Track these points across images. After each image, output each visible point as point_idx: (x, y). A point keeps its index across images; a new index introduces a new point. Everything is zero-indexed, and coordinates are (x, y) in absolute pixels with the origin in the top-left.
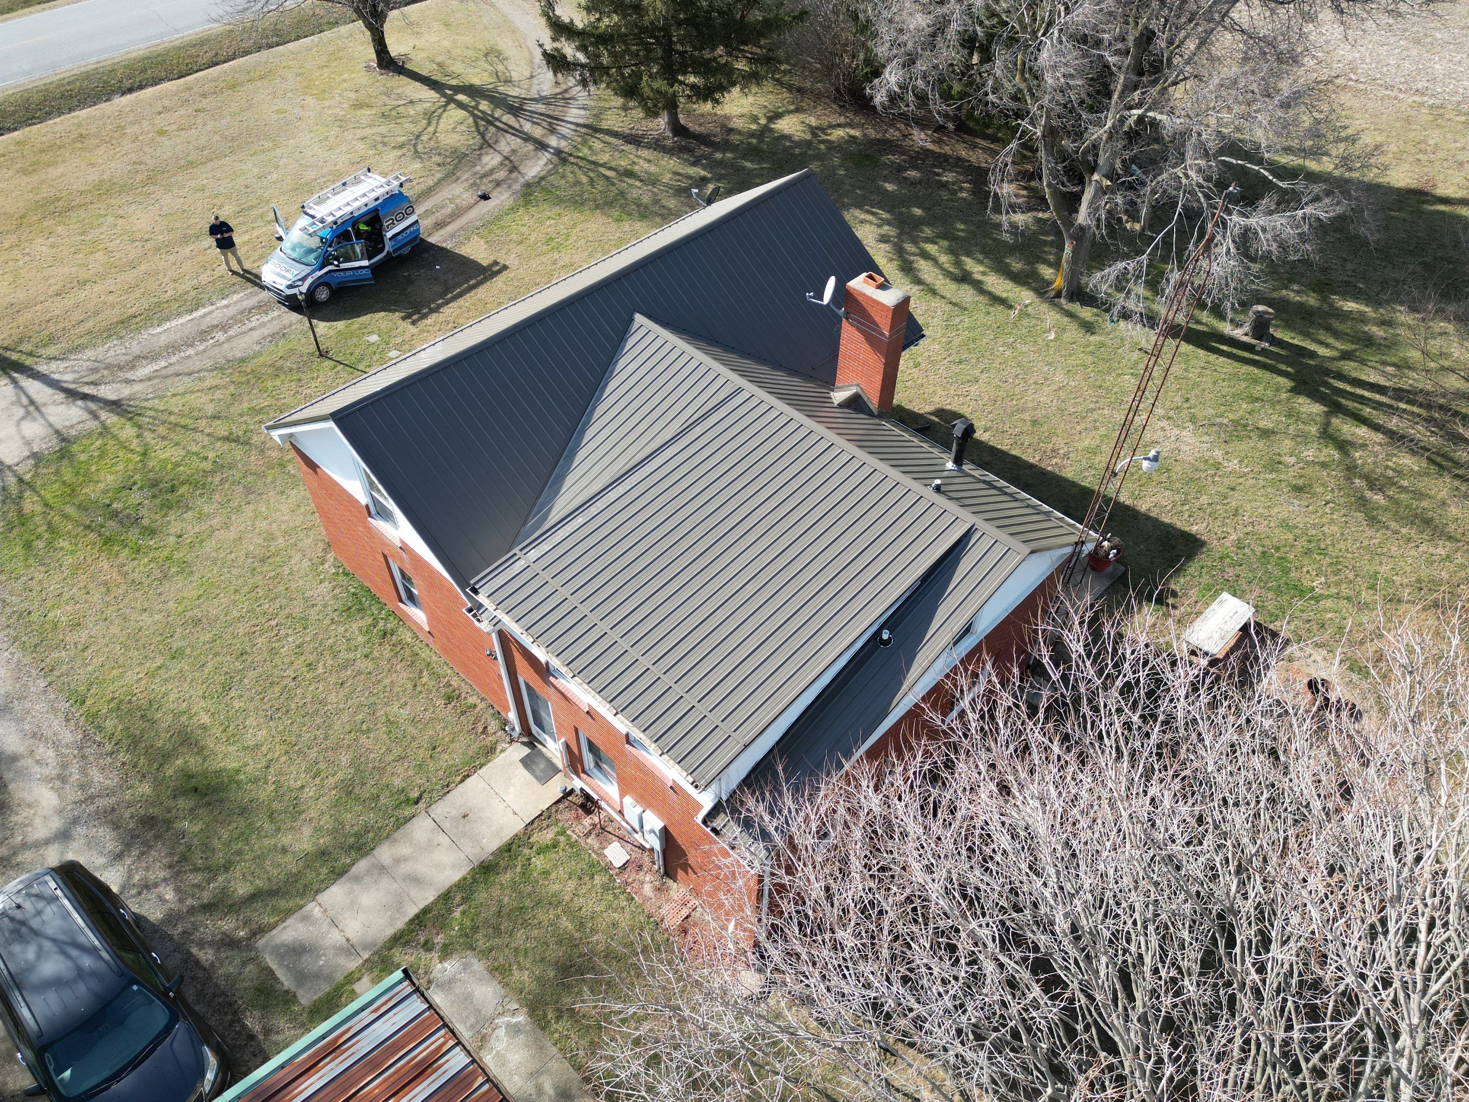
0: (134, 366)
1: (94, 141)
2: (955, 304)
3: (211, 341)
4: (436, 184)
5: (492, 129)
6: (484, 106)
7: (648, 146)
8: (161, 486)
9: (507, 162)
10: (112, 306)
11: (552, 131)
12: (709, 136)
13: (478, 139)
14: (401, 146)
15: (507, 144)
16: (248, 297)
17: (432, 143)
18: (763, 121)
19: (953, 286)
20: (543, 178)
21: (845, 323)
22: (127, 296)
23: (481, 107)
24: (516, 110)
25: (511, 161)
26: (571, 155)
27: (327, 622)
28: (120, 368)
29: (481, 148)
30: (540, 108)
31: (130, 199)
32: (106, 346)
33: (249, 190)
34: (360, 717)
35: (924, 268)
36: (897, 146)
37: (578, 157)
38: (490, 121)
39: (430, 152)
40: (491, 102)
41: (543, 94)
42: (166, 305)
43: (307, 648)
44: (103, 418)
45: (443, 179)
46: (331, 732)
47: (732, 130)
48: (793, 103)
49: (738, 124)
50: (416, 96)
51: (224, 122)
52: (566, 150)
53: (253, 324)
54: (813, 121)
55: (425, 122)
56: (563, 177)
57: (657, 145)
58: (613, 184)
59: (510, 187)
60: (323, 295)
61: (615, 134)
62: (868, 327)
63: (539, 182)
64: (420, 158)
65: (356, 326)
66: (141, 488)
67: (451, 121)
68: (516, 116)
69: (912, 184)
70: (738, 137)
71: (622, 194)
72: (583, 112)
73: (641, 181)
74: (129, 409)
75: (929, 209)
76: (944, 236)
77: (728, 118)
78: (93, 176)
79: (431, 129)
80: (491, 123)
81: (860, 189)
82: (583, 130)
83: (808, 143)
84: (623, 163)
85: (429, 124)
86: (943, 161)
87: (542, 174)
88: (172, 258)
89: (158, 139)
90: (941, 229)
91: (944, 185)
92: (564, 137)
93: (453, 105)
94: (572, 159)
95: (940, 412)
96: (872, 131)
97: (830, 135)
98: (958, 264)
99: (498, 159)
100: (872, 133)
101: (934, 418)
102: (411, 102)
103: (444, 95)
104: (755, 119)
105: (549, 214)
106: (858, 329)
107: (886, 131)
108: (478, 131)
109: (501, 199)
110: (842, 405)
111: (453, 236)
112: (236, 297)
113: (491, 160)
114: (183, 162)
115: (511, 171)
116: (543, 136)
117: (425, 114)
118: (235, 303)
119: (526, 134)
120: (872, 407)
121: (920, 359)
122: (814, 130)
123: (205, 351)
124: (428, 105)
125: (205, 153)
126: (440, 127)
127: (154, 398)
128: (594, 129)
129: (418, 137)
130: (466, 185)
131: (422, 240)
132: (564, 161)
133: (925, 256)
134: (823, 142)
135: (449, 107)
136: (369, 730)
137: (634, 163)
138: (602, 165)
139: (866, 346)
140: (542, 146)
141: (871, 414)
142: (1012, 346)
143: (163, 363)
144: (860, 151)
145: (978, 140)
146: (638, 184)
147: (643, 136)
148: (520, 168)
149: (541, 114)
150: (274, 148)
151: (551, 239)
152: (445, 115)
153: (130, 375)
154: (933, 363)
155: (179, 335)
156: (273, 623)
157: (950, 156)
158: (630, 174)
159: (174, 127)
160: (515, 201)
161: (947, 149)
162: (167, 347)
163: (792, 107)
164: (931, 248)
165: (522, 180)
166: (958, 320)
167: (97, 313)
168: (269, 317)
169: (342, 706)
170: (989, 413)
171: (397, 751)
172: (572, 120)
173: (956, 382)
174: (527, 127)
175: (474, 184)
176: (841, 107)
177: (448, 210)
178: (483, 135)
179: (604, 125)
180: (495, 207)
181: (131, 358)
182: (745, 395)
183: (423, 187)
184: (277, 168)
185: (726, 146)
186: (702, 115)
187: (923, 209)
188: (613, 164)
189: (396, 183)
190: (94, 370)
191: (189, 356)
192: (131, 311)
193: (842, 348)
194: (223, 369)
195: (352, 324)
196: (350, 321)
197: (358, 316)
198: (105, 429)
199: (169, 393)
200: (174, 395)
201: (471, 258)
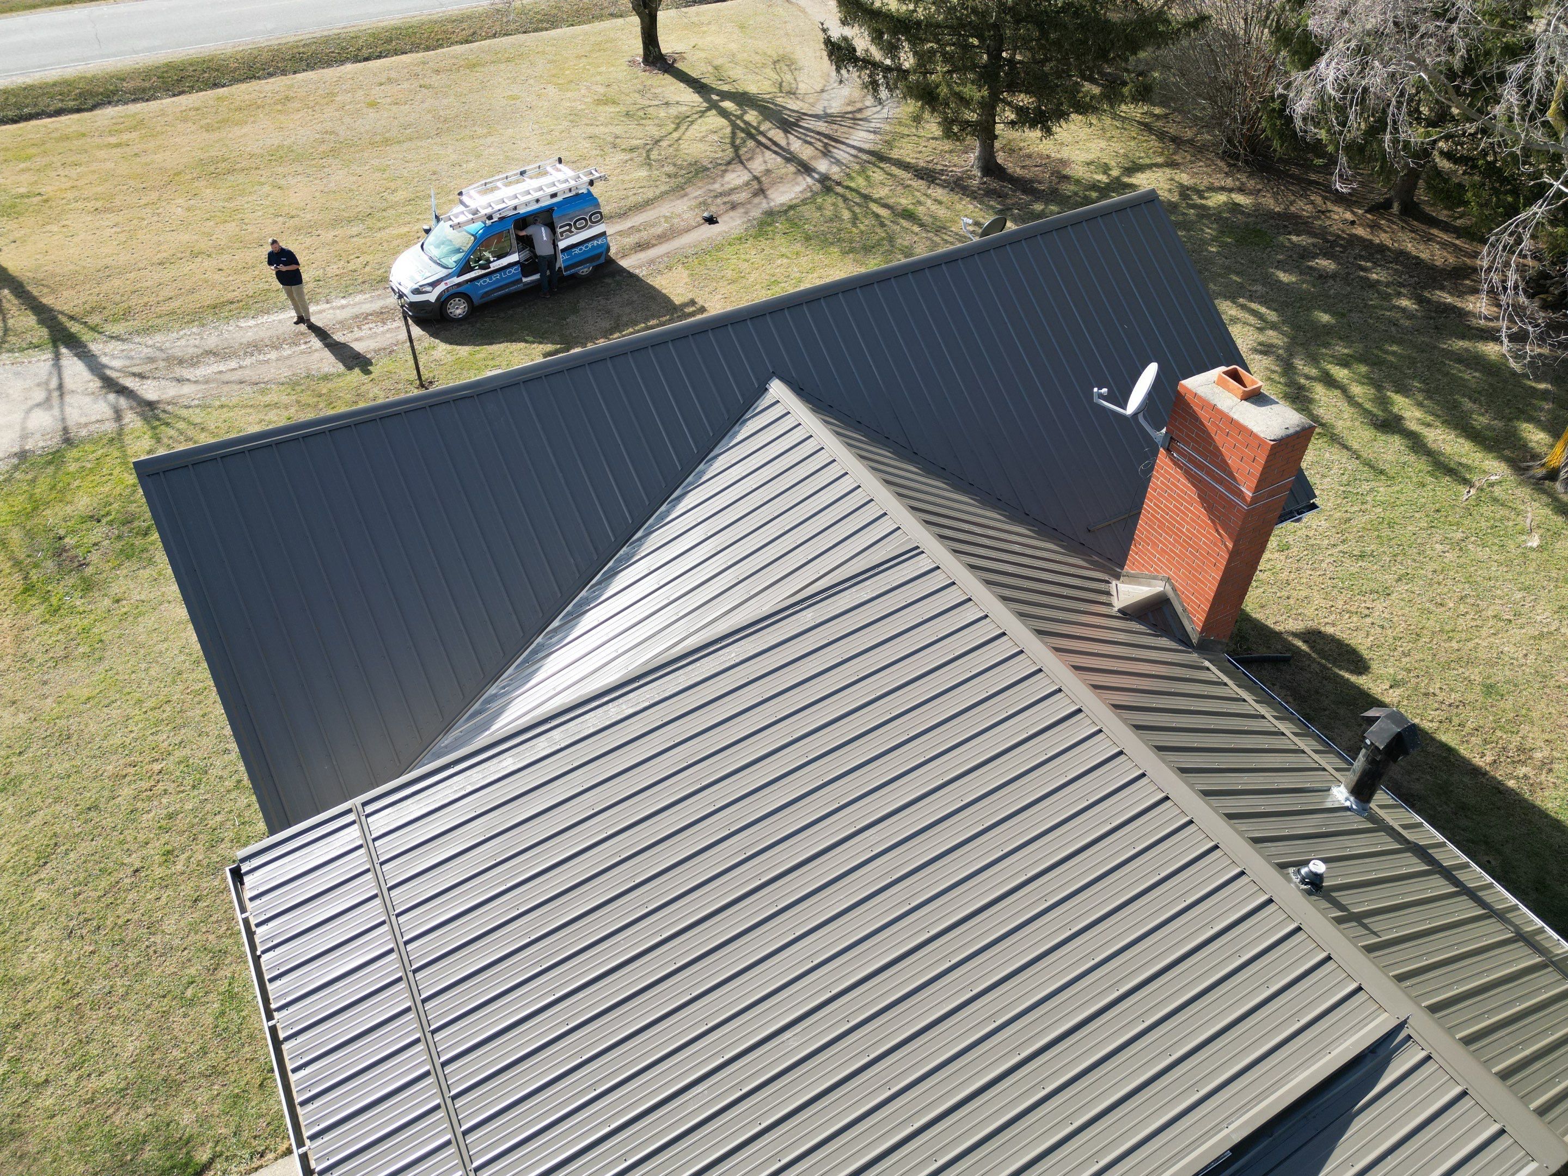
0: (198, 362)
1: (296, 105)
2: (1369, 464)
3: (303, 347)
4: (656, 199)
5: (751, 144)
6: (752, 116)
7: (945, 185)
8: (136, 524)
9: (755, 183)
10: (213, 286)
11: (826, 153)
12: (1031, 181)
13: (730, 153)
14: (632, 150)
15: (763, 162)
16: (373, 299)
17: (671, 150)
18: (1115, 173)
19: (1367, 433)
20: (792, 207)
21: (1162, 456)
22: (235, 277)
23: (747, 118)
24: (788, 125)
25: (760, 182)
26: (839, 184)
27: (229, 784)
28: (181, 362)
29: (729, 163)
30: (821, 126)
31: (300, 169)
32: (181, 333)
33: (434, 177)
34: (193, 971)
35: (1323, 397)
36: (1306, 223)
37: (847, 187)
38: (751, 133)
39: (661, 163)
40: (761, 113)
41: (829, 111)
42: (273, 295)
43: (181, 823)
44: (126, 421)
45: (666, 193)
46: (138, 986)
47: (1066, 178)
48: (1162, 154)
49: (1078, 171)
50: (673, 98)
51: (445, 102)
52: (836, 177)
53: (362, 334)
54: (1184, 178)
55: (673, 126)
56: (820, 208)
57: (958, 185)
58: (882, 225)
59: (746, 213)
60: (458, 309)
61: (906, 166)
62: (1210, 473)
63: (786, 212)
64: (650, 165)
65: (481, 356)
66: (110, 523)
67: (704, 129)
68: (786, 132)
69: (1321, 276)
70: (1072, 188)
71: (891, 239)
72: (872, 136)
73: (922, 225)
74: (162, 415)
75: (1343, 315)
76: (1362, 359)
77: (1064, 162)
78: (274, 140)
79: (676, 135)
80: (751, 136)
81: (1237, 274)
82: (865, 157)
83: (1174, 207)
84: (905, 202)
85: (676, 130)
86: (1377, 253)
87: (794, 202)
88: (308, 241)
89: (365, 110)
90: (1359, 347)
91: (1373, 285)
92: (838, 162)
93: (714, 112)
94: (839, 189)
95: (1313, 636)
96: (1272, 201)
97: (1206, 198)
98: (1383, 402)
99: (746, 177)
100: (1269, 202)
101: (1300, 644)
102: (667, 103)
103: (708, 100)
104: (1106, 169)
105: (783, 250)
106: (1188, 474)
107: (1292, 203)
108: (733, 144)
109: (731, 224)
110: (1127, 613)
111: (652, 262)
112: (359, 298)
113: (737, 177)
114: (378, 138)
115: (755, 195)
116: (814, 158)
117: (677, 117)
118: (355, 305)
119: (790, 153)
120: (1188, 627)
121: (1290, 539)
122: (1184, 191)
123: (289, 357)
124: (685, 108)
125: (407, 131)
126: (688, 134)
127: (197, 406)
128: (879, 157)
129: (657, 142)
130: (693, 203)
131: (610, 262)
132: (828, 190)
133: (1329, 381)
134: (1194, 206)
135: (709, 113)
136: (191, 1003)
137: (920, 203)
138: (875, 201)
139: (1198, 510)
140: (805, 168)
141: (1183, 639)
142: (1459, 546)
143: (233, 364)
144: (1247, 224)
145: (1435, 231)
146: (916, 229)
147: (942, 172)
148: (768, 192)
149: (819, 133)
150: (490, 134)
151: (777, 282)
152: (700, 121)
153: (187, 373)
154: (1313, 549)
155: (269, 333)
156: (157, 767)
157: (1388, 249)
158: (909, 215)
159: (389, 100)
160: (746, 230)
161: (1383, 238)
162: (249, 344)
163: (1160, 160)
164: (1341, 373)
165: (765, 206)
166: (1365, 487)
167: (192, 291)
168: (386, 328)
169: (177, 942)
170: (1405, 655)
171: (216, 1056)
172: (855, 143)
173: (1350, 588)
174: (796, 145)
175: (704, 203)
176: (1229, 165)
177: (659, 230)
178: (736, 149)
179: (895, 154)
180: (720, 233)
181: (200, 351)
182: (922, 564)
183: (639, 199)
184: (479, 156)
185: (1053, 195)
186: (1029, 156)
187: (1333, 314)
188: (891, 201)
189: (586, 179)
190: (151, 360)
191: (267, 361)
192: (230, 296)
193: (1148, 504)
194: (297, 384)
195: (479, 352)
196: (477, 348)
197: (491, 344)
198: (120, 435)
199: (218, 403)
200: (222, 406)
201: (664, 291)
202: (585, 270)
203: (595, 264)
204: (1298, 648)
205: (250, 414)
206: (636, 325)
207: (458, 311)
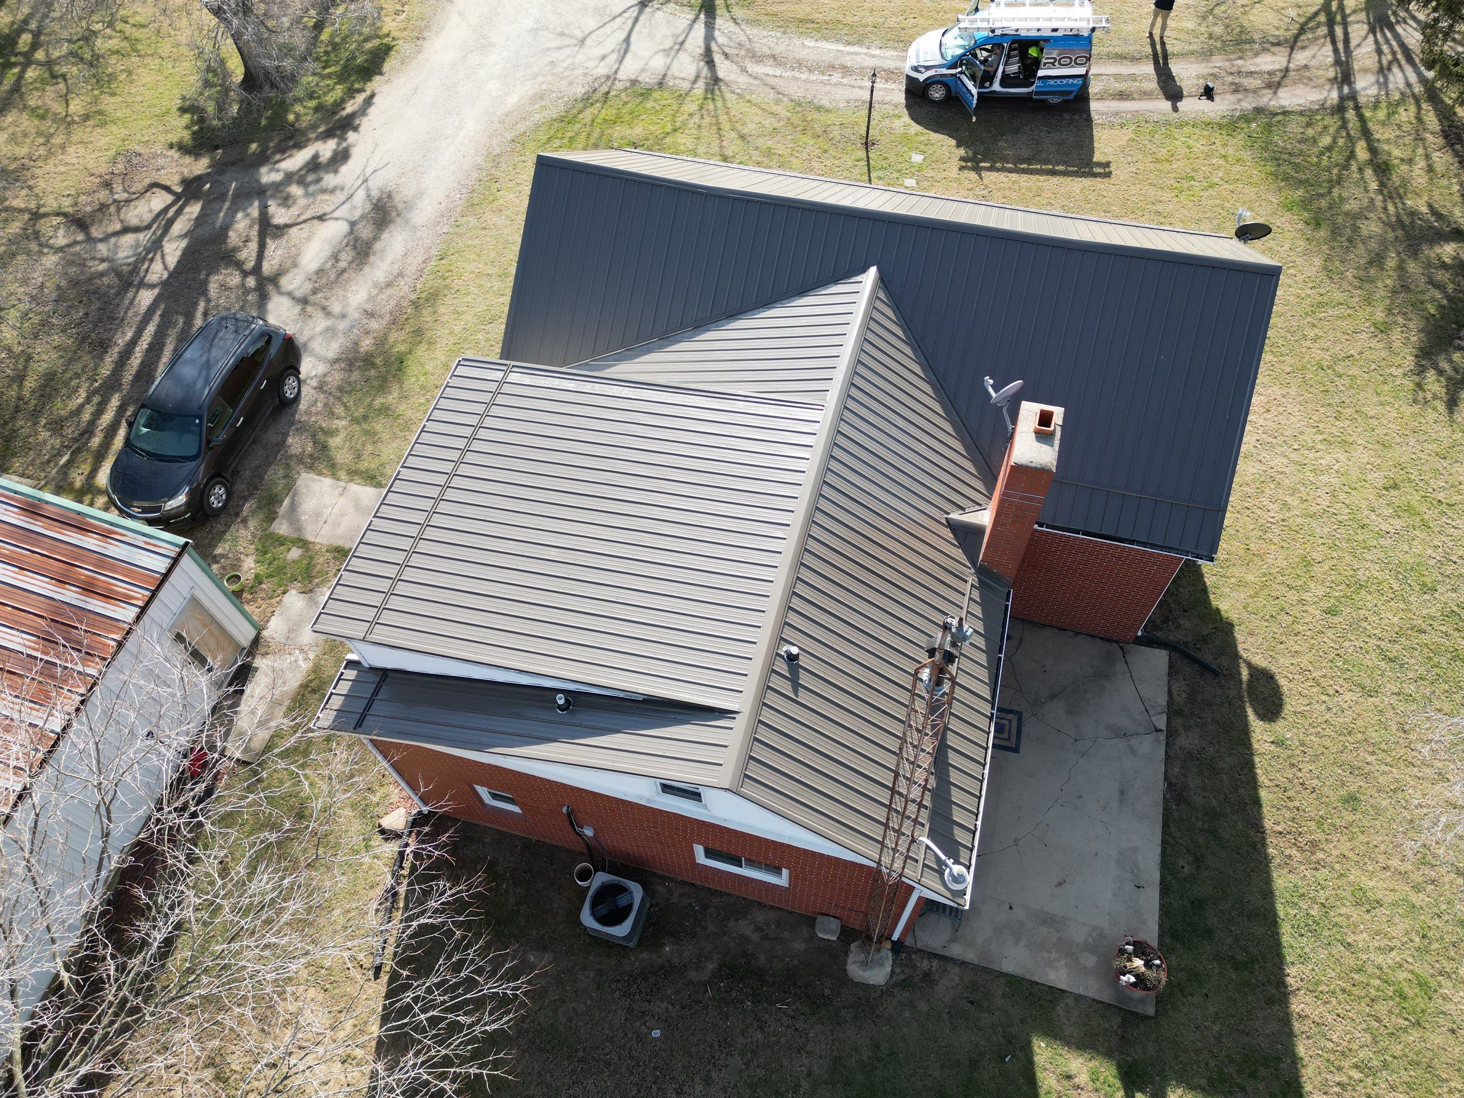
0: (762, 61)
3: (825, 78)
4: (1180, 54)
5: (1323, 30)
9: (1281, 74)
11: (1384, 70)
13: (1290, 33)
15: (1314, 54)
20: (1285, 113)
24: (1383, 25)
25: (1285, 75)
26: (1357, 108)
28: (753, 56)
29: (1278, 44)
32: (770, 33)
37: (1360, 115)
38: (1334, 19)
42: (841, 26)
44: (697, 85)
45: (1194, 53)
52: (1362, 100)
56: (1310, 125)
58: (1345, 166)
59: (1241, 101)
63: (1276, 115)
65: (922, 138)
68: (1372, 31)
71: (1337, 183)
73: (1383, 185)
74: (717, 92)
80: (1331, 23)
84: (1398, 154)
87: (1294, 108)
92: (1384, 84)
94: (1351, 113)
95: (1263, 676)
101: (1246, 674)
105: (1231, 152)
108: (1304, 24)
109: (1220, 106)
110: (950, 523)
113: (1271, 62)
115: (1268, 86)
116: (1366, 71)
119: (1349, 58)
123: (812, 82)
127: (738, 94)
128: (1433, 95)
132: (1340, 109)
138: (1369, 140)
140: (1345, 79)
141: (974, 559)
143: (779, 72)
146: (1373, 185)
148: (1282, 89)
151: (1191, 178)
153: (751, 66)
155: (816, 57)
158: (1384, 170)
160: (1222, 118)
162: (798, 61)
165: (1264, 101)
174: (1364, 49)
175: (1214, 76)
178: (1302, 31)
181: (769, 53)
188: (1384, 147)
190: (740, 46)
192: (817, 16)
194: (800, 105)
195: (922, 134)
196: (926, 131)
197: (936, 132)
198: (687, 94)
199: (748, 98)
200: (749, 101)
201: (1096, 145)
202: (1055, 100)
203: (1065, 98)
204: (1240, 674)
205: (757, 115)
206: (1046, 164)
207: (937, 95)
